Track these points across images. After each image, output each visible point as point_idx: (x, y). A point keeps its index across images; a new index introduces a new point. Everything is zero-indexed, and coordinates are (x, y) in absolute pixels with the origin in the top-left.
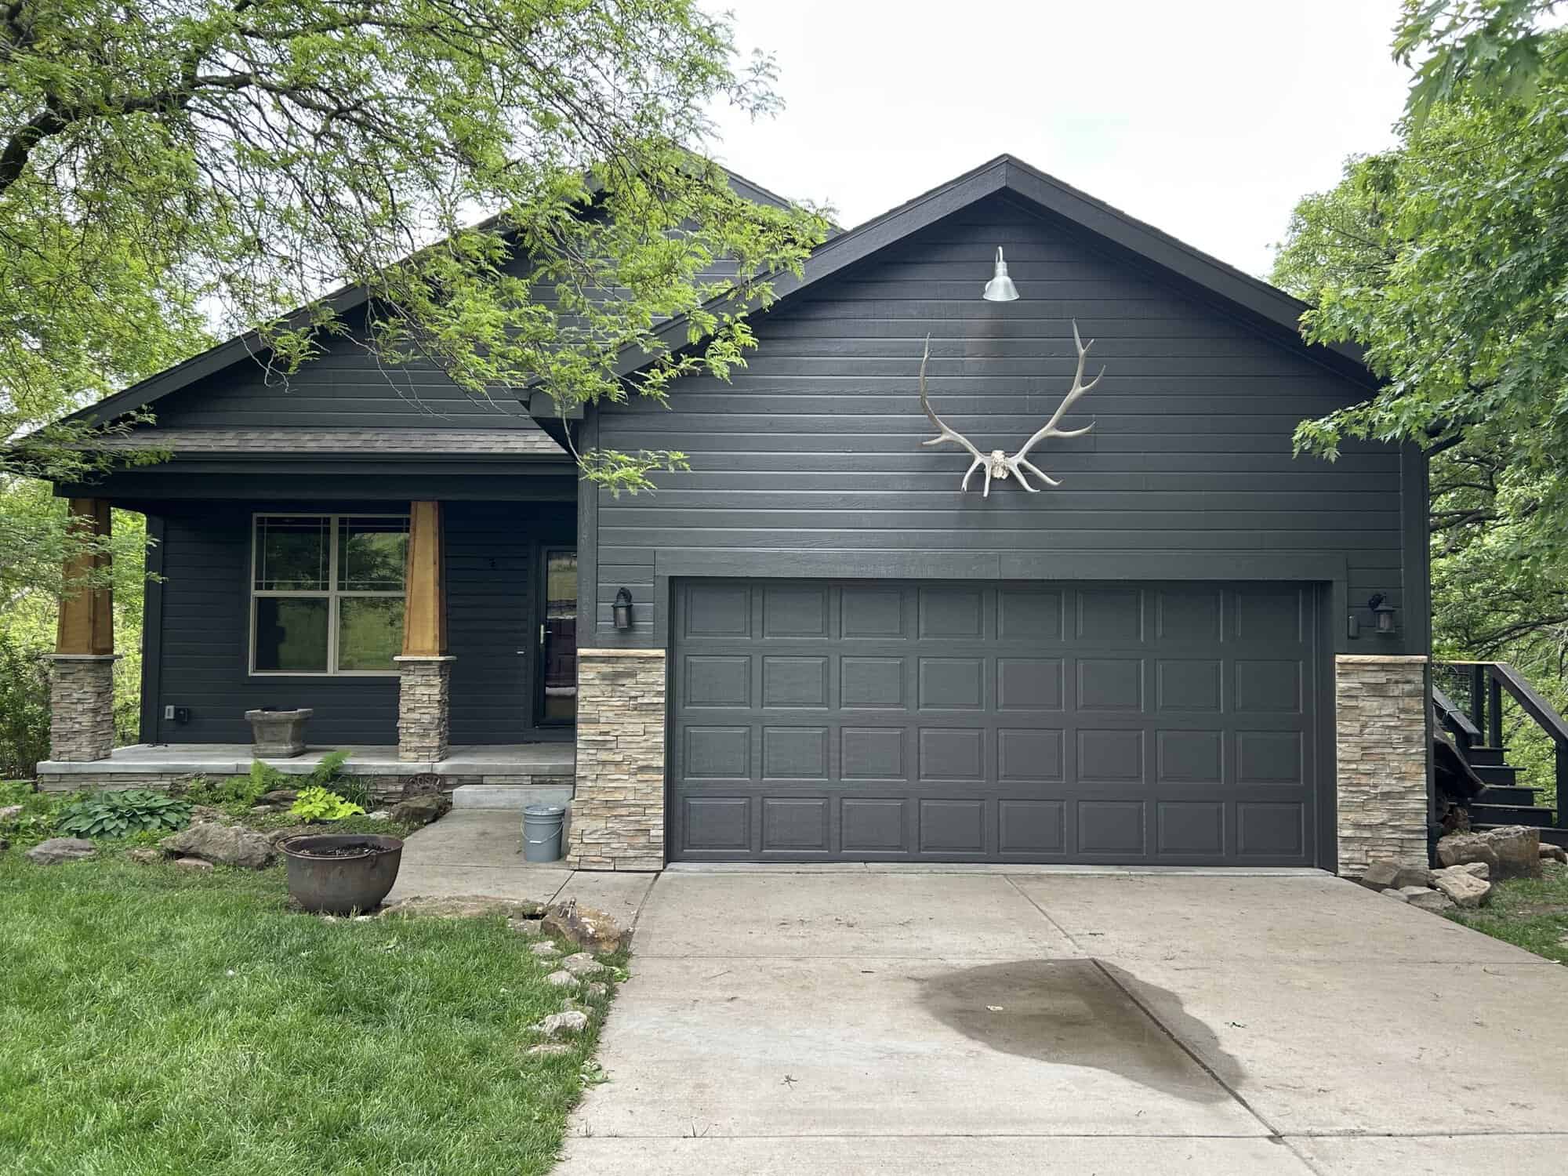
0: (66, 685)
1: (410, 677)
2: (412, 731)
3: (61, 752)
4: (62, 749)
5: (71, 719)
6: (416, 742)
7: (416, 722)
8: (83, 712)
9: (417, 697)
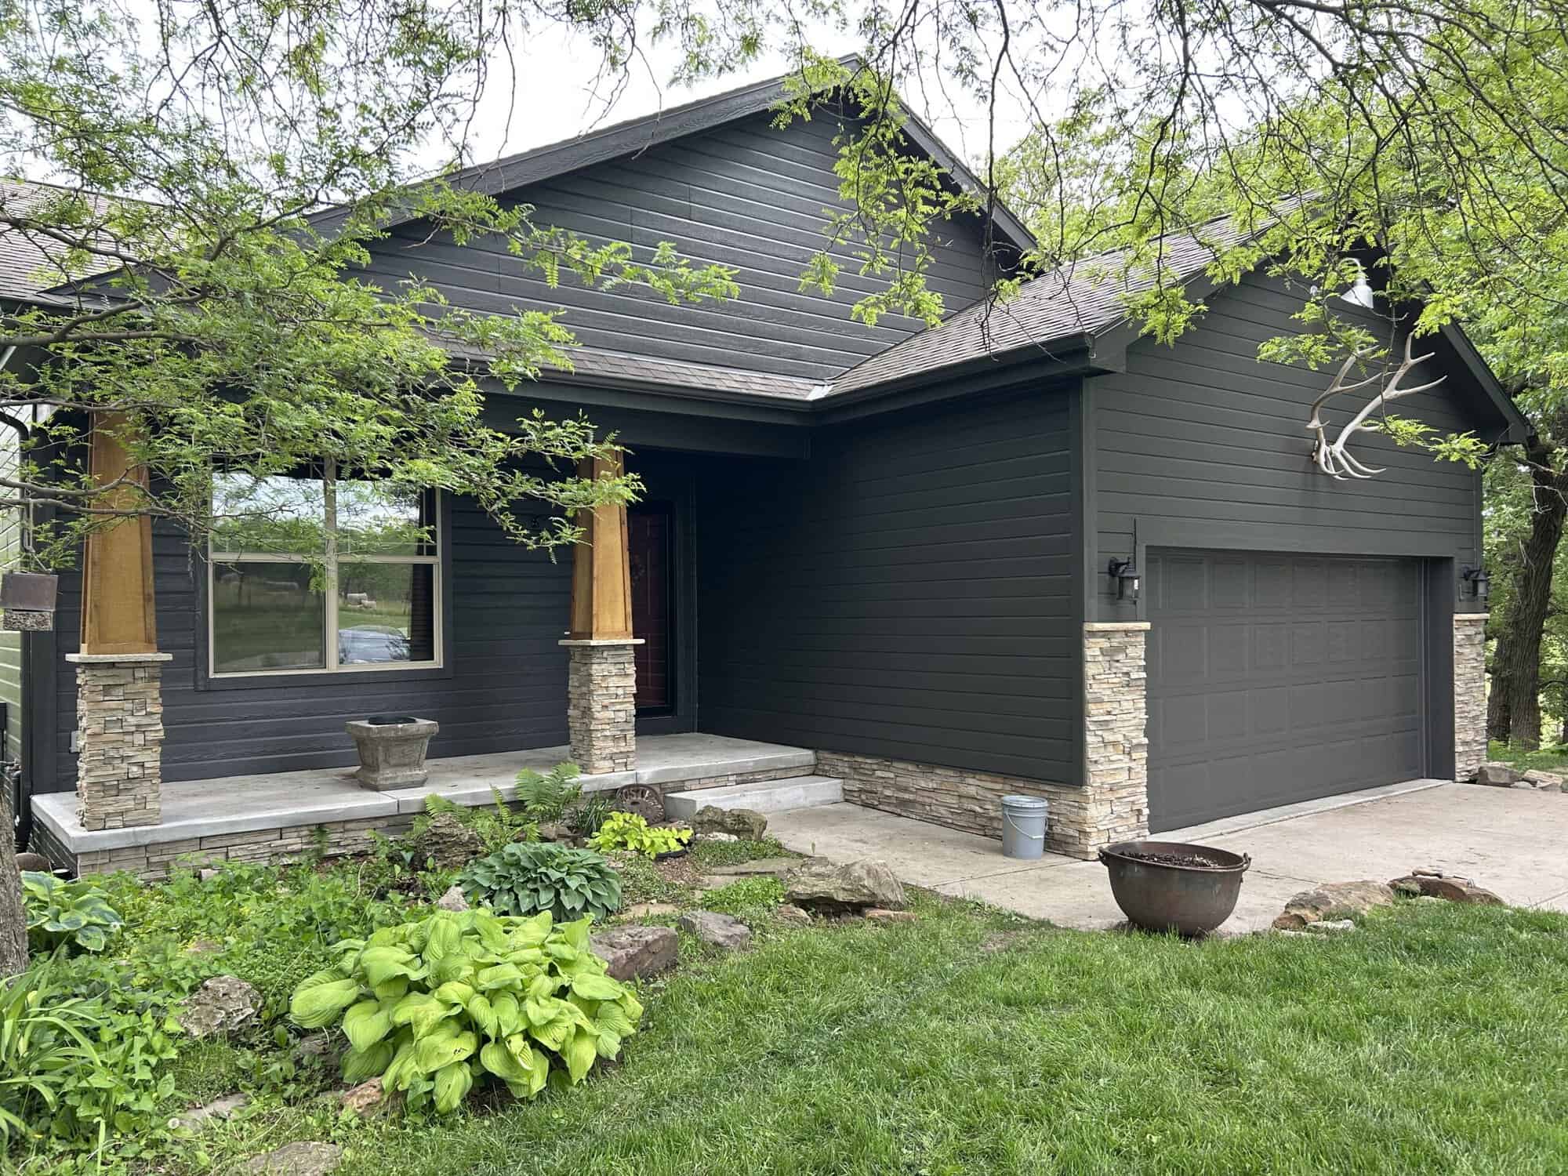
0: (113, 705)
1: (603, 666)
2: (607, 733)
3: (108, 815)
4: (110, 809)
5: (123, 758)
6: (610, 747)
7: (612, 722)
8: (145, 747)
9: (612, 690)
